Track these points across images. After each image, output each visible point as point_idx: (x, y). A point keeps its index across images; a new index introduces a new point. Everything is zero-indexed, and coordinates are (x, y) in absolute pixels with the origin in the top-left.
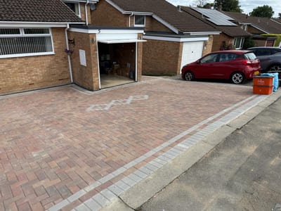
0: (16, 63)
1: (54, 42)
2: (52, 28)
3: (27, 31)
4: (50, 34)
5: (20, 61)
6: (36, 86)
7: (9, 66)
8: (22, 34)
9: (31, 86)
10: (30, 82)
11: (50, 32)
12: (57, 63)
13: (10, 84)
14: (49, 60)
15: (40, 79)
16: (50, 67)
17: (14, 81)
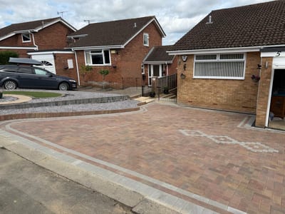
0: (208, 84)
1: (247, 67)
2: (248, 53)
3: (223, 56)
4: (244, 59)
5: (211, 82)
6: (219, 107)
7: (202, 86)
8: (218, 59)
9: (214, 106)
10: (214, 102)
11: (245, 57)
12: (245, 89)
13: (199, 100)
14: (236, 85)
15: (224, 101)
16: (236, 92)
17: (202, 98)
